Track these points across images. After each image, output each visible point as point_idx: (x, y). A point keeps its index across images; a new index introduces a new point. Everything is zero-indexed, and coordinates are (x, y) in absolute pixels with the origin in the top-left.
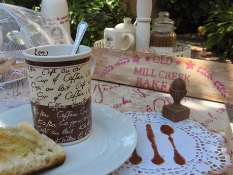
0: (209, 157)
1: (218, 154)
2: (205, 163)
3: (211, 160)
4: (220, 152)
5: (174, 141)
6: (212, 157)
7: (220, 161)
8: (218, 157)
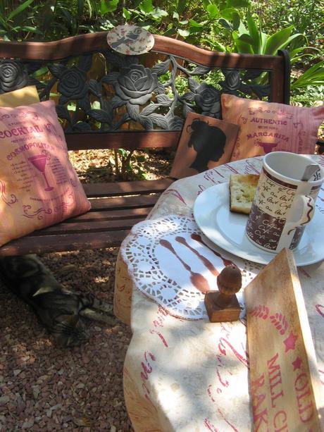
0: (142, 254)
1: (135, 260)
2: (143, 247)
3: (140, 251)
4: (133, 262)
5: (183, 266)
6: (139, 255)
7: (131, 253)
8: (134, 256)
